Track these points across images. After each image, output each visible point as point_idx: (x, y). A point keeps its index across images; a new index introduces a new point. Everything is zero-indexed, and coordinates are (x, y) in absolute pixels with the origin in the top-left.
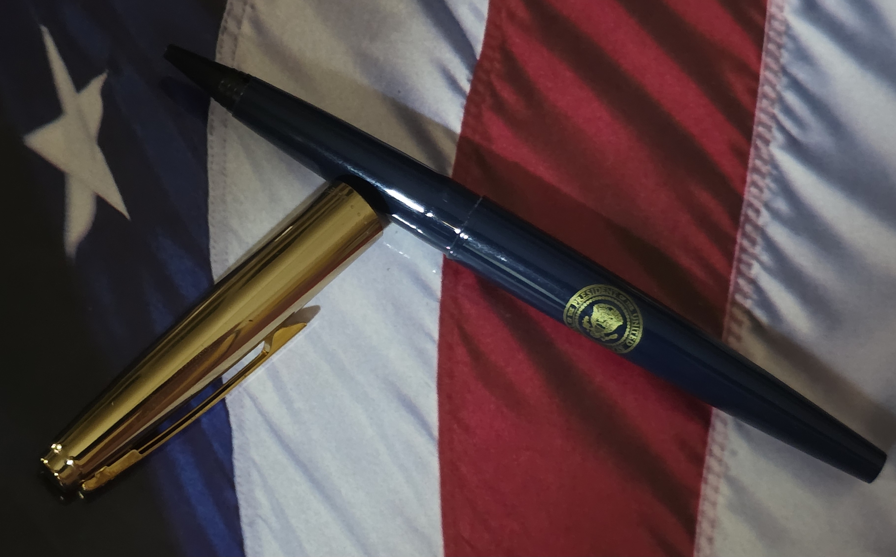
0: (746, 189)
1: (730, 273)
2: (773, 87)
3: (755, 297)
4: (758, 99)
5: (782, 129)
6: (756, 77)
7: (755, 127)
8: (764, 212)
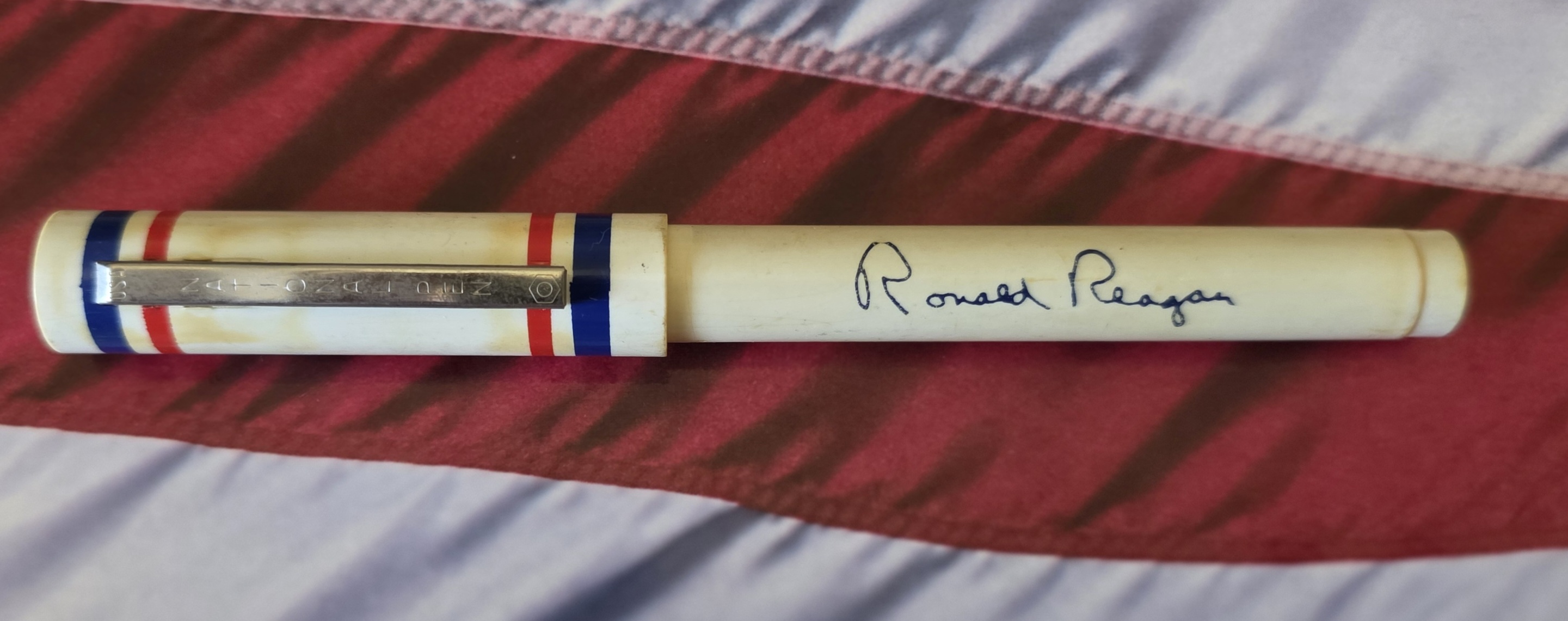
0: (908, 89)
1: (1048, 120)
2: (733, 41)
3: (1081, 86)
4: (756, 64)
5: (802, 31)
6: (720, 68)
7: (804, 72)
8: (943, 65)
